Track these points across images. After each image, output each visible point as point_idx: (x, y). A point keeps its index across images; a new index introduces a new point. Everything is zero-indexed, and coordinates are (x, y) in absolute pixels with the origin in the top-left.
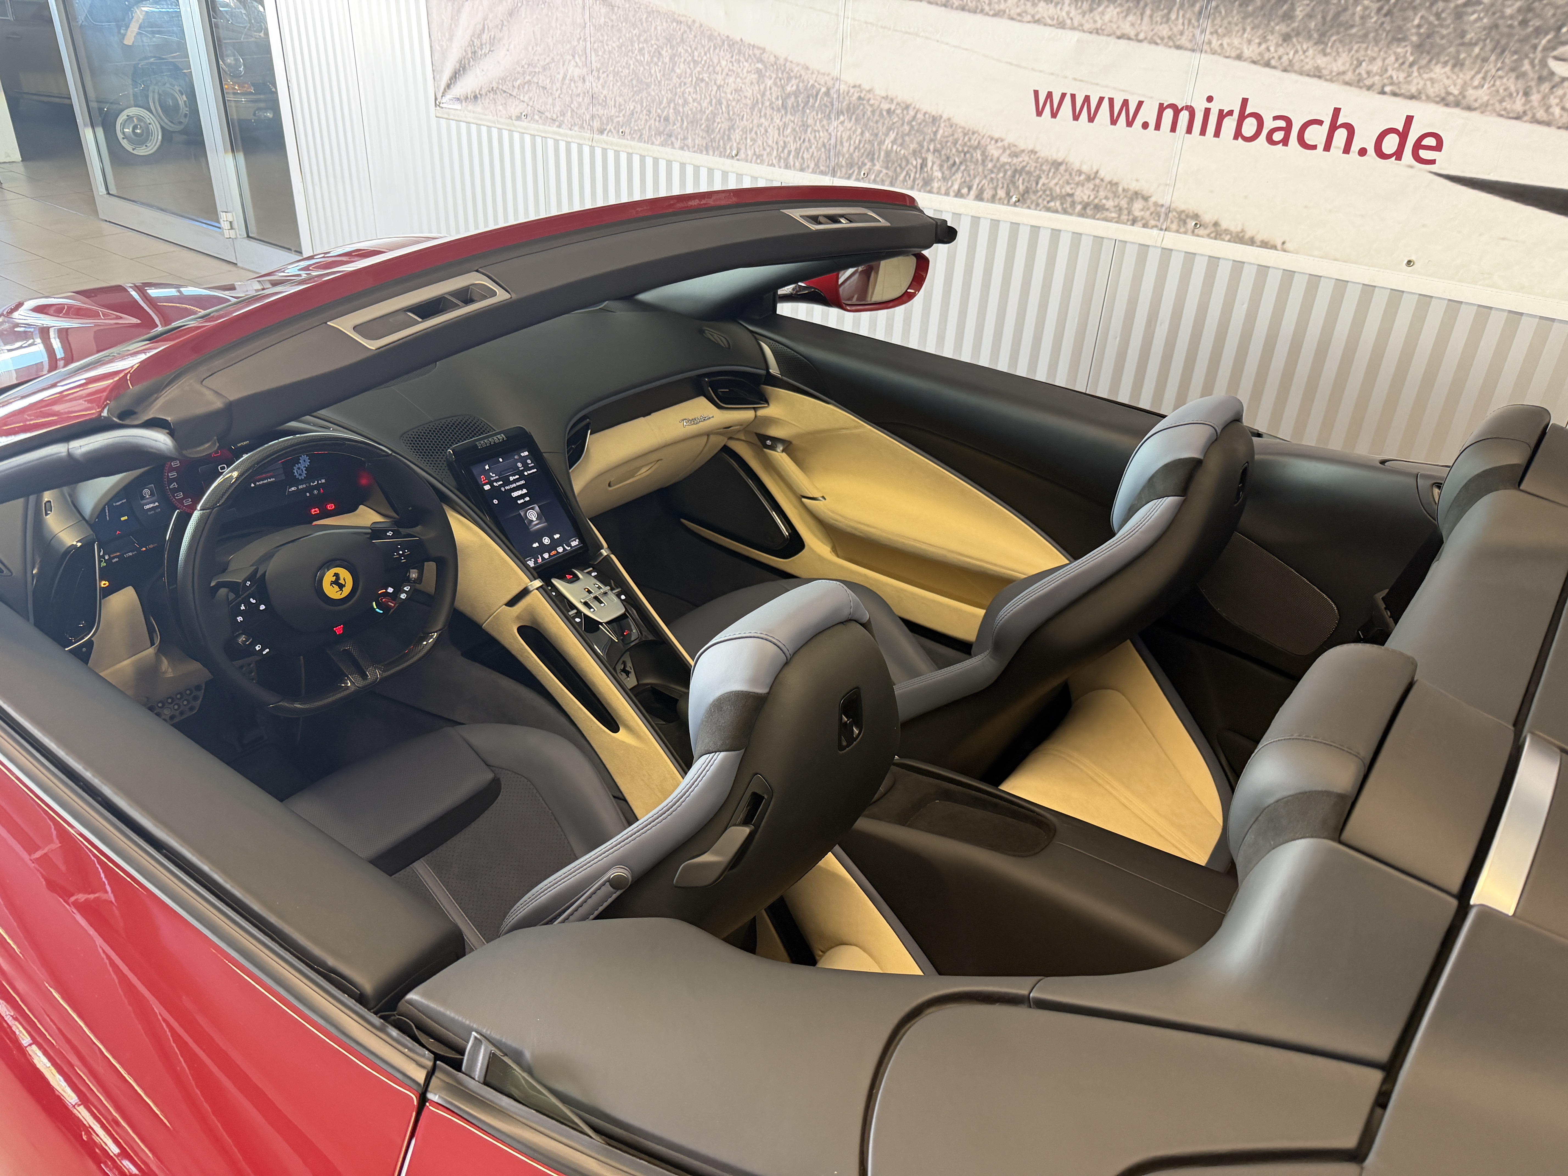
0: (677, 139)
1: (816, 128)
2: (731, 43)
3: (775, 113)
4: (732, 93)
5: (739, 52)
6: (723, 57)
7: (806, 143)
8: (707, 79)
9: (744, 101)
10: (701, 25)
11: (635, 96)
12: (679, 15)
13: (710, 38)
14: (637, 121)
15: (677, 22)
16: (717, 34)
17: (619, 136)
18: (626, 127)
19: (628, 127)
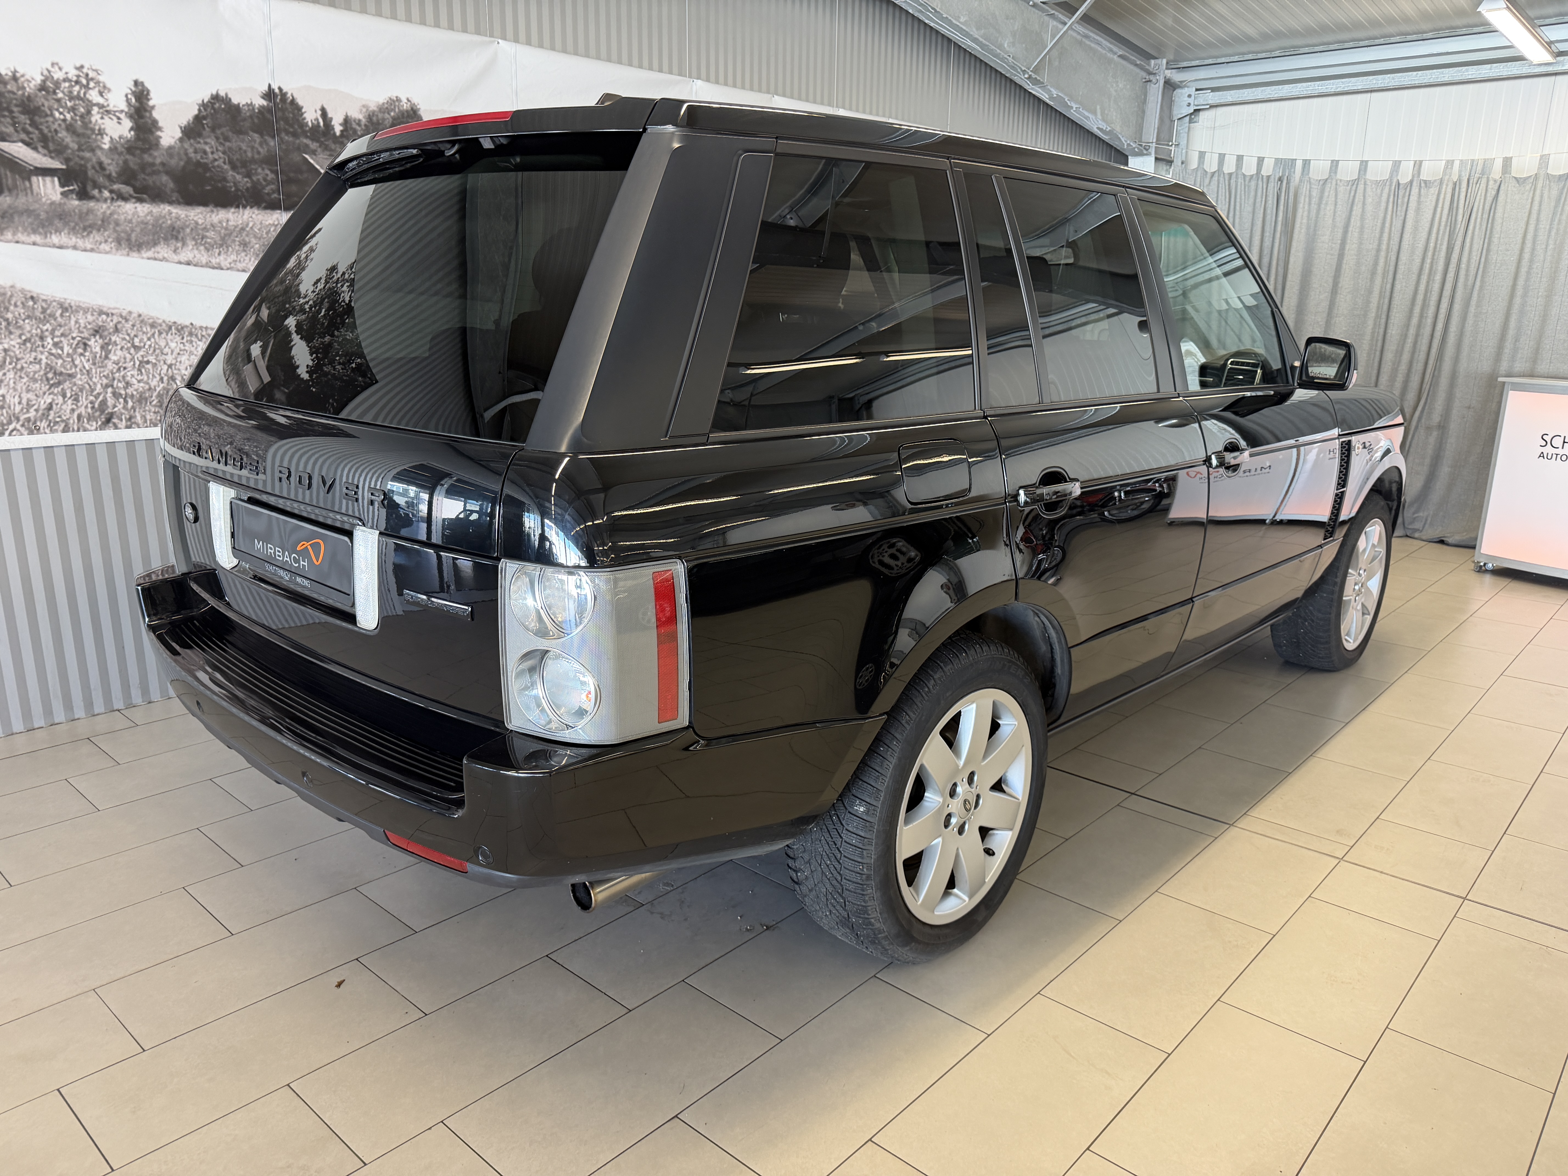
0: (121, 420)
2: (180, 327)
4: (186, 369)
6: (171, 340)
8: (154, 361)
10: (140, 316)
11: (52, 389)
12: (109, 308)
13: (152, 326)
14: (58, 413)
15: (107, 315)
16: (160, 321)
17: (31, 432)
18: (41, 421)
19: (44, 421)
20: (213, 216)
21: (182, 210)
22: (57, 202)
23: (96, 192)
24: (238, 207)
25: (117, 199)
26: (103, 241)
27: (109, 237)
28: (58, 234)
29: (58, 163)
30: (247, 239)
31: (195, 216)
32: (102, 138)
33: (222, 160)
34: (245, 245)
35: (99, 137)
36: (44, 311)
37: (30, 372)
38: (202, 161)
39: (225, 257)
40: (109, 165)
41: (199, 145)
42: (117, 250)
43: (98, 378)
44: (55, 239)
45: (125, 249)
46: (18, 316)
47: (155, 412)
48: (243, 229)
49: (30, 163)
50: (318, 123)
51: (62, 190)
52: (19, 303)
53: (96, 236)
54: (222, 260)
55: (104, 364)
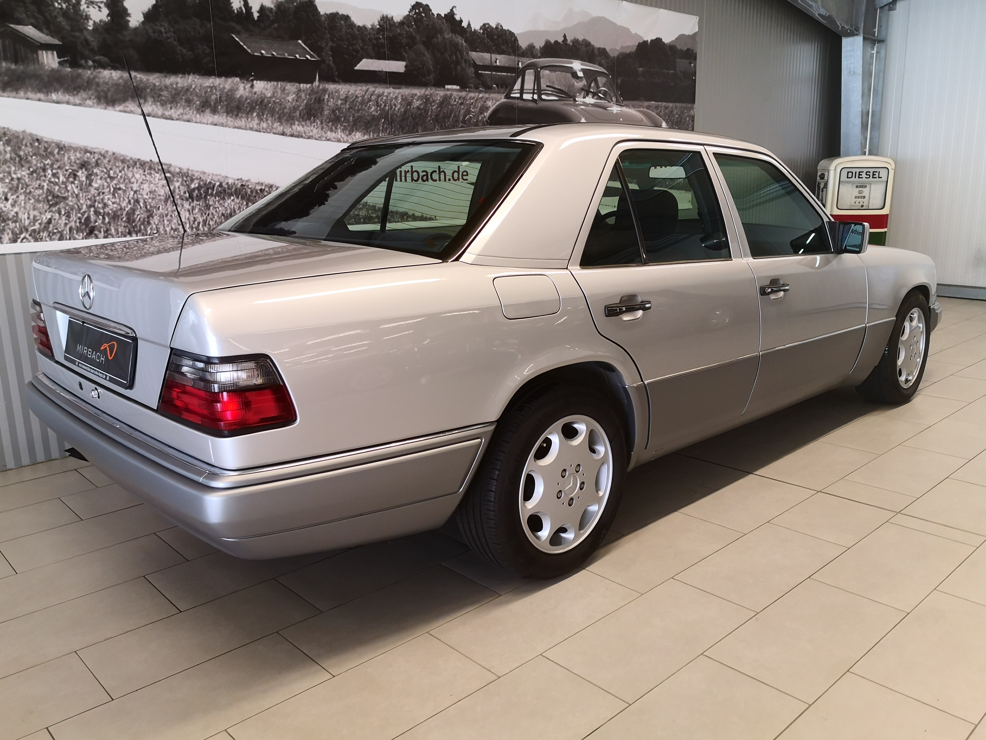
0: (100, 232)
1: (216, 206)
2: (143, 163)
3: (184, 202)
4: (147, 194)
5: (150, 168)
6: (137, 173)
7: (211, 216)
8: (124, 188)
9: (158, 198)
10: (114, 154)
11: (51, 208)
12: (92, 148)
13: (123, 161)
14: (56, 225)
15: (91, 153)
16: (128, 158)
17: (36, 240)
18: (43, 232)
19: (45, 232)
20: (167, 80)
21: (144, 75)
22: (56, 70)
23: (83, 62)
24: (184, 73)
25: (98, 68)
26: (88, 98)
27: (92, 95)
28: (56, 93)
29: (57, 40)
30: (191, 98)
31: (153, 80)
32: (88, 22)
33: (173, 38)
34: (189, 102)
35: (86, 21)
36: (46, 149)
37: (36, 196)
38: (159, 39)
39: (175, 110)
40: (92, 41)
41: (156, 27)
42: (98, 104)
43: (84, 200)
44: (54, 96)
45: (103, 104)
46: (27, 153)
47: (125, 227)
48: (188, 90)
49: (37, 40)
50: (242, 11)
51: (59, 60)
52: (28, 144)
53: (83, 94)
54: (172, 112)
55: (88, 190)
